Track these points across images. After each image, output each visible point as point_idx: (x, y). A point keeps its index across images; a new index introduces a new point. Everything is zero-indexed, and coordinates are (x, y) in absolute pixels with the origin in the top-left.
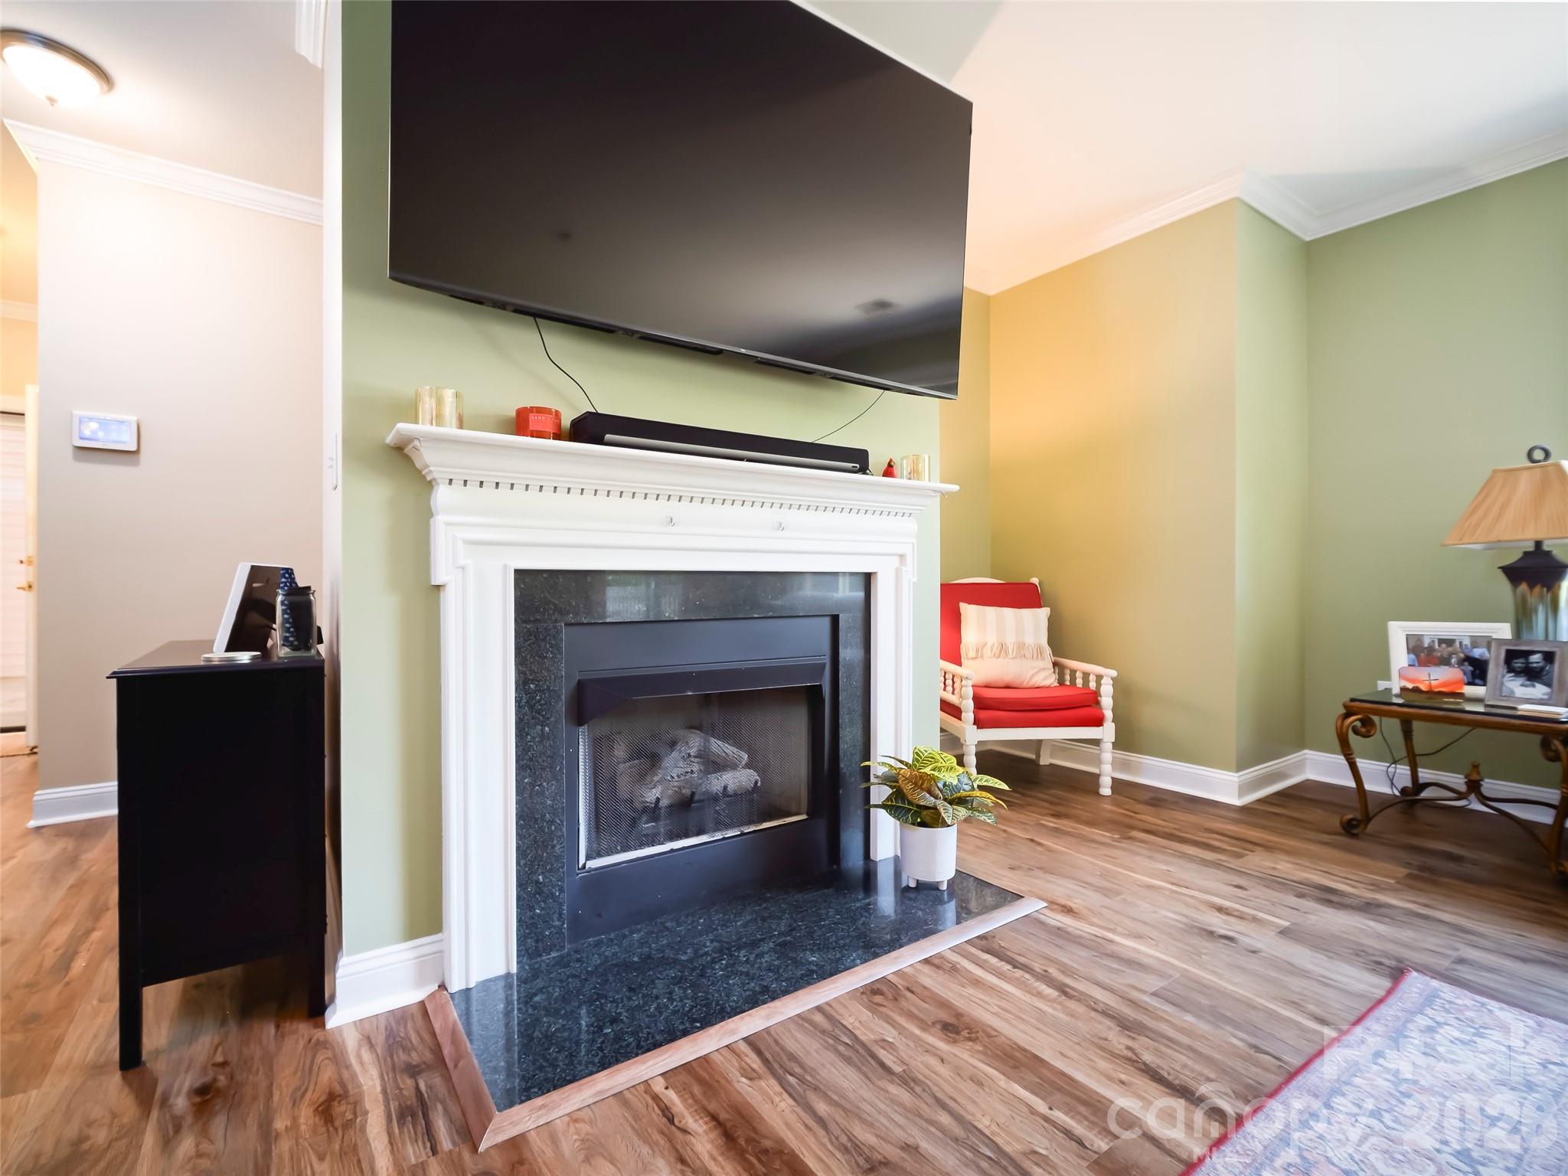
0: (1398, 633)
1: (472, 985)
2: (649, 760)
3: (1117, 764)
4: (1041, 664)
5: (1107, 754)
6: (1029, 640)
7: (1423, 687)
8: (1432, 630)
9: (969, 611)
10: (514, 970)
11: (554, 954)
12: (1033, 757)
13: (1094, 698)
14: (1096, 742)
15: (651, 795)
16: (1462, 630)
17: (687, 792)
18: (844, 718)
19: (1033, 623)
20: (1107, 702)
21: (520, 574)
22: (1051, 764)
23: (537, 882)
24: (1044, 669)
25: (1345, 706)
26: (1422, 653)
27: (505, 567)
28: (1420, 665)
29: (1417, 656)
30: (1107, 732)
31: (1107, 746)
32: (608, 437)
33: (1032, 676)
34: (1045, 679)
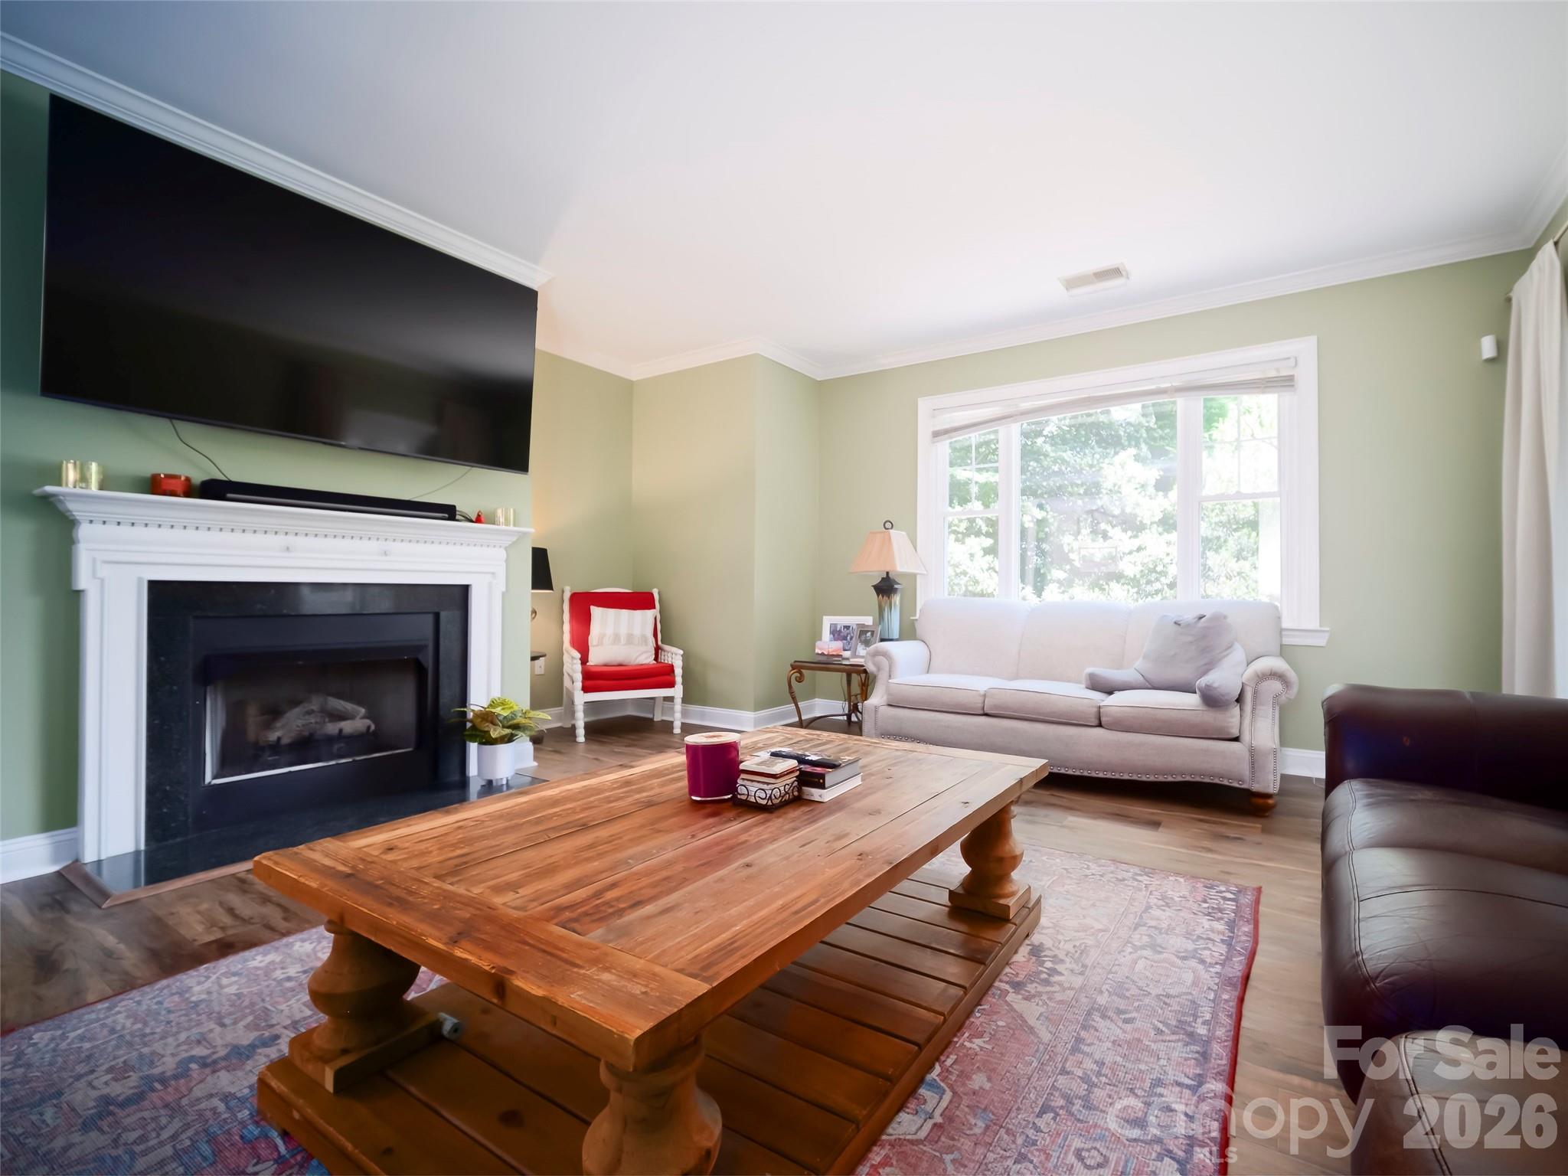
0: (827, 621)
1: (103, 857)
2: (273, 713)
3: (684, 713)
4: (644, 648)
5: (678, 705)
6: (637, 632)
7: (826, 653)
8: (842, 620)
9: (596, 612)
10: (142, 847)
11: (179, 840)
12: (650, 716)
13: (671, 669)
14: (670, 699)
15: (273, 736)
16: (853, 620)
17: (306, 733)
18: (444, 680)
19: (642, 620)
20: (678, 672)
21: (153, 584)
22: (663, 721)
23: (165, 790)
24: (646, 652)
25: (792, 665)
26: (837, 634)
27: (140, 579)
28: (835, 640)
29: (834, 636)
30: (677, 692)
31: (678, 701)
32: (229, 495)
33: (636, 659)
34: (646, 658)
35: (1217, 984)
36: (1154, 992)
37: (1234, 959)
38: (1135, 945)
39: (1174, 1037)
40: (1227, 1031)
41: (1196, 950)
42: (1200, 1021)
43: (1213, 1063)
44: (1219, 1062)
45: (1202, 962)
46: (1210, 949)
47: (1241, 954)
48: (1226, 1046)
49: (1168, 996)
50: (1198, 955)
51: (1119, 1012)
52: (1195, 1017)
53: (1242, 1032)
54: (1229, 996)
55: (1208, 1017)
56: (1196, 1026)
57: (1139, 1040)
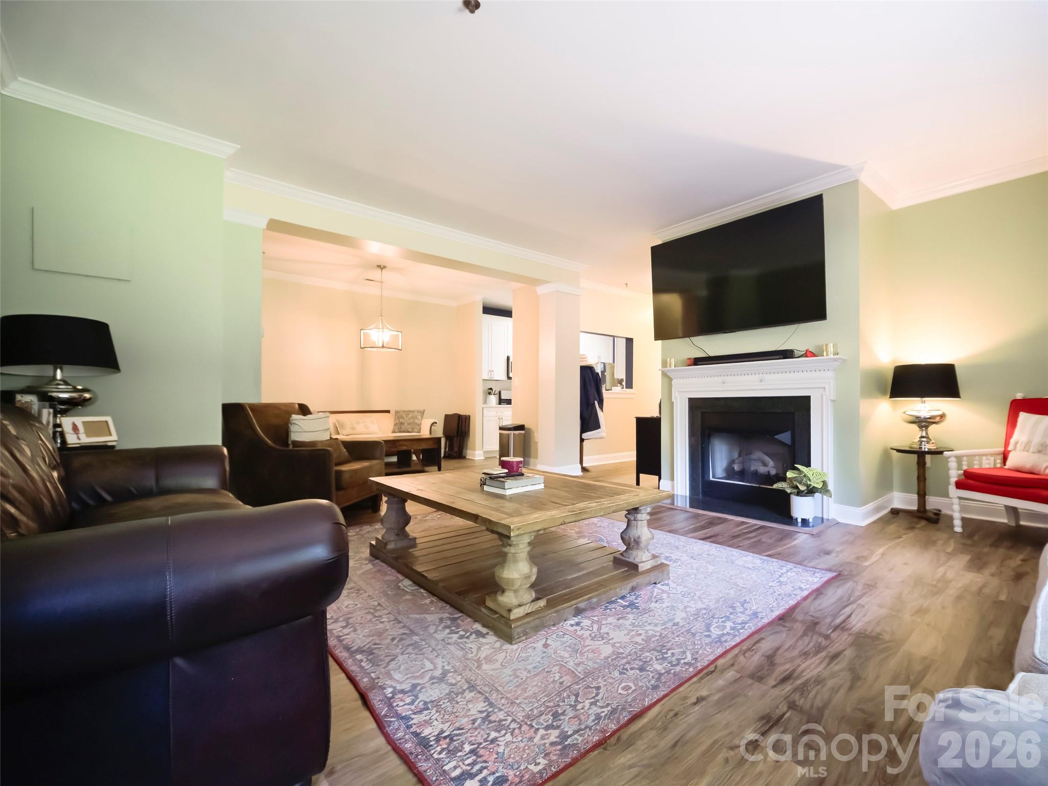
1: (678, 494)
11: (698, 497)
21: (689, 399)
23: (694, 477)
27: (686, 398)
35: (377, 683)
36: (400, 657)
37: (386, 709)
38: (450, 673)
39: (367, 646)
40: (347, 664)
41: (417, 697)
42: (365, 660)
43: (341, 649)
44: (339, 650)
45: (403, 692)
46: (409, 704)
47: (385, 716)
48: (342, 658)
49: (393, 660)
50: (410, 694)
51: (401, 639)
52: (368, 660)
53: (340, 671)
54: (364, 682)
55: (363, 664)
56: (364, 657)
57: (379, 636)
